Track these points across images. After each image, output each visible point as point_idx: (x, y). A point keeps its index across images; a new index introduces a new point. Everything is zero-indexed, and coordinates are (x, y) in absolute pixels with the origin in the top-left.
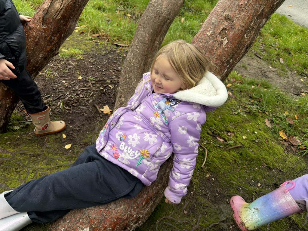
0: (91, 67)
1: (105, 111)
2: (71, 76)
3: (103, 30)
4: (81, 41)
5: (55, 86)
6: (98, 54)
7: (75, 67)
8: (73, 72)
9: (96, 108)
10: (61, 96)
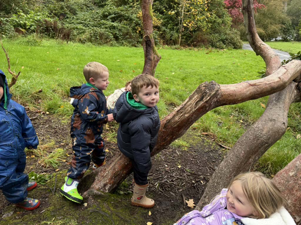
0: (192, 159)
1: (189, 204)
2: (173, 163)
3: (212, 131)
4: (191, 135)
5: (158, 168)
6: (201, 150)
7: (179, 156)
8: (176, 160)
9: (183, 198)
10: (160, 178)
